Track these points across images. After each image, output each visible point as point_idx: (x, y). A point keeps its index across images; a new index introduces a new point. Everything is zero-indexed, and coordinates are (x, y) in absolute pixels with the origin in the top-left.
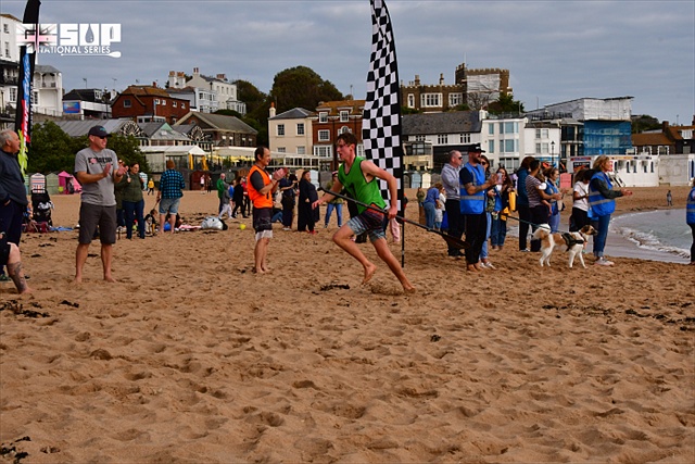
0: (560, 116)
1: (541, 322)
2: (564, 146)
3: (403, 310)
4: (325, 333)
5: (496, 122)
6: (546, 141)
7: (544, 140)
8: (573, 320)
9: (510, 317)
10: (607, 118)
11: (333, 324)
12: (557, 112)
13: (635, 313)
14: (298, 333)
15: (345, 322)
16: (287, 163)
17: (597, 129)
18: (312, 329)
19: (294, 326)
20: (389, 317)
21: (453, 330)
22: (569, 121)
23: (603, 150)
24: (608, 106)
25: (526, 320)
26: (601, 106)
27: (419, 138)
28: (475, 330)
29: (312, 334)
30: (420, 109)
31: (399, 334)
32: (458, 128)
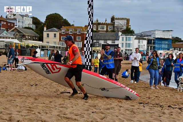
0: (147, 36)
1: (138, 109)
2: (148, 46)
3: (89, 102)
4: (61, 109)
5: (124, 37)
6: (142, 44)
7: (141, 44)
8: (150, 108)
9: (127, 106)
10: (163, 37)
11: (64, 106)
12: (146, 34)
13: (171, 107)
14: (52, 109)
15: (69, 105)
16: (50, 48)
17: (160, 41)
18: (57, 107)
19: (50, 106)
20: (84, 104)
21: (107, 110)
22: (150, 38)
23: (162, 49)
24: (164, 33)
25: (133, 107)
26: (161, 33)
27: (97, 41)
28: (115, 110)
29: (56, 109)
30: (98, 31)
31: (88, 110)
32: (111, 38)
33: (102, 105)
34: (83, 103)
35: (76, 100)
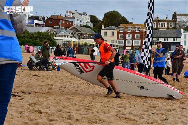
3: (149, 102)
4: (120, 109)
5: (187, 34)
11: (122, 106)
14: (110, 108)
15: (127, 105)
18: (115, 107)
19: (108, 106)
20: (143, 105)
21: (168, 111)
27: (157, 39)
28: (177, 112)
29: (115, 109)
30: (158, 28)
31: (147, 111)
32: (172, 35)
33: (162, 106)
34: (142, 103)
35: (135, 100)
